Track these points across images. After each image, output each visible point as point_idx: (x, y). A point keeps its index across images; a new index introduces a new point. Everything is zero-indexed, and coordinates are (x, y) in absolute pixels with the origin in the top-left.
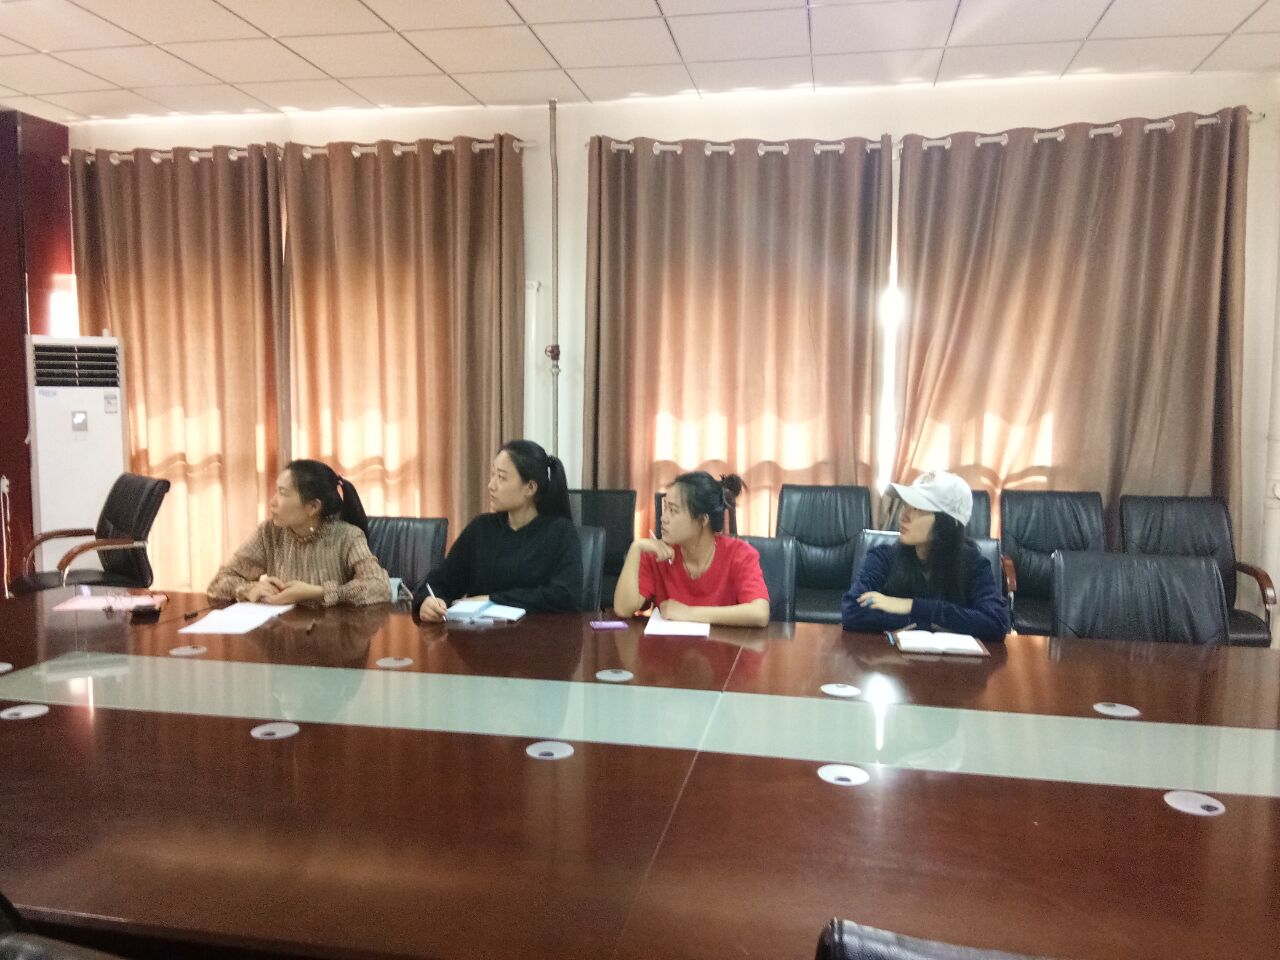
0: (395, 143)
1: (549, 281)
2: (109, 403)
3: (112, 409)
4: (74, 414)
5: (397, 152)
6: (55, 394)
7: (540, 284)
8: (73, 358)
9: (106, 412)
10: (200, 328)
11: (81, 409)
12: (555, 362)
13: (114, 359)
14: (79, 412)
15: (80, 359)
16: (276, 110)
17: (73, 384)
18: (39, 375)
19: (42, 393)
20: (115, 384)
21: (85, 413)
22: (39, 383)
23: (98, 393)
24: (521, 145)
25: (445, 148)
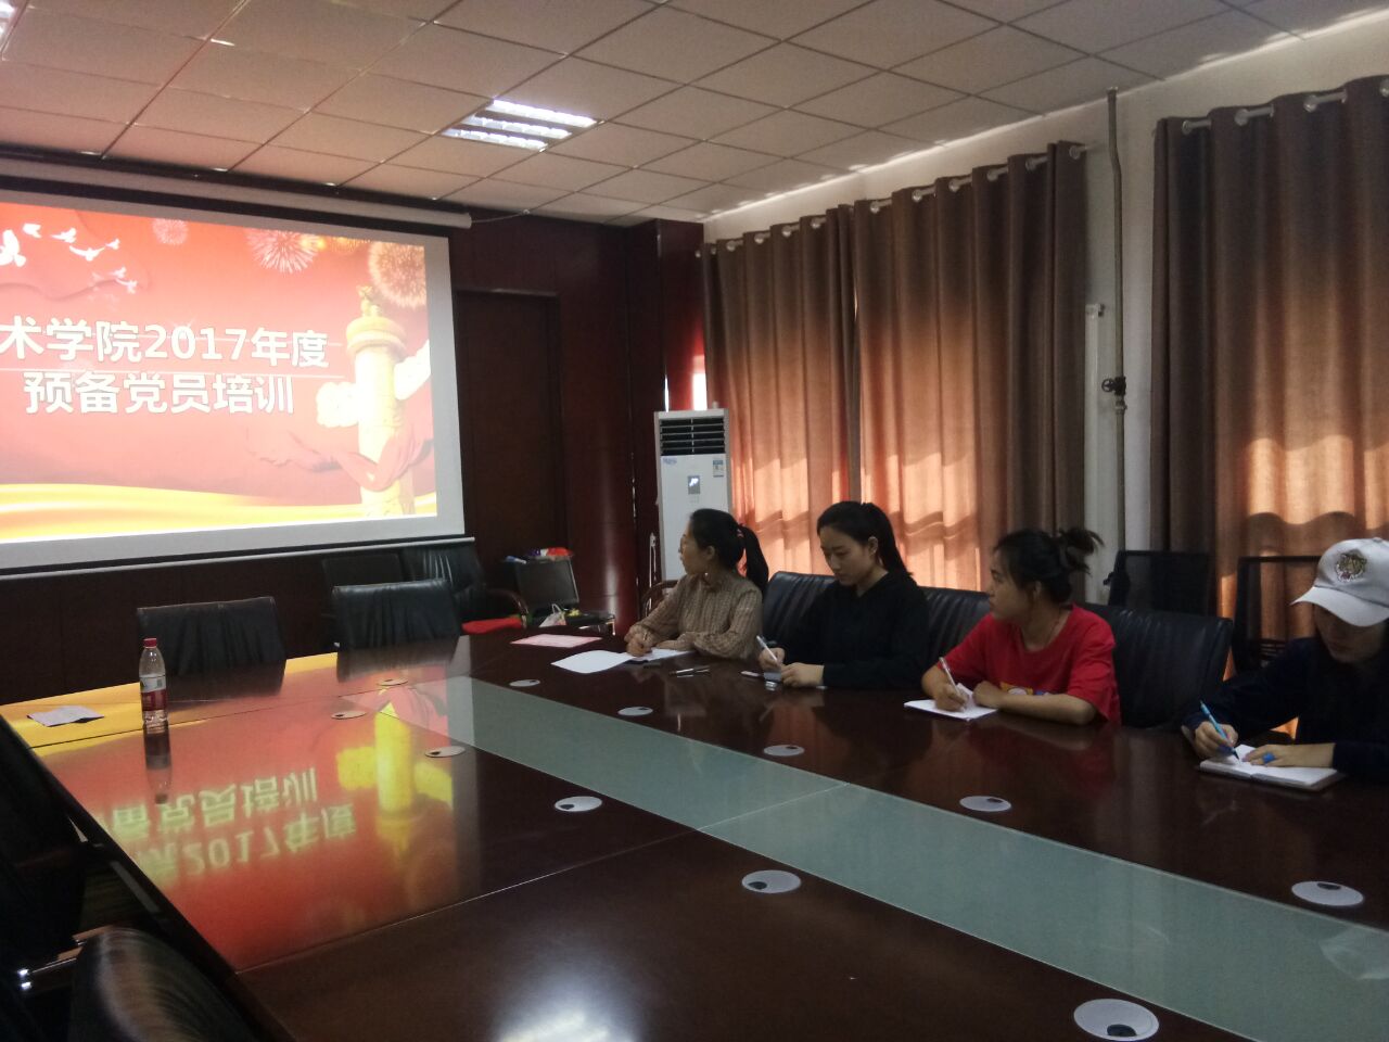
0: (951, 178)
1: (1110, 301)
2: (717, 468)
3: (719, 473)
4: (690, 479)
5: (954, 188)
6: (675, 462)
7: (1103, 307)
8: (689, 430)
9: (715, 476)
10: (793, 392)
11: (694, 474)
12: (1120, 398)
13: (721, 428)
14: (694, 477)
15: (696, 429)
16: (848, 172)
17: (690, 452)
18: (665, 446)
19: (666, 461)
20: (722, 451)
21: (698, 477)
22: (665, 453)
23: (710, 458)
24: (1082, 149)
25: (1001, 171)
